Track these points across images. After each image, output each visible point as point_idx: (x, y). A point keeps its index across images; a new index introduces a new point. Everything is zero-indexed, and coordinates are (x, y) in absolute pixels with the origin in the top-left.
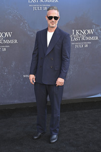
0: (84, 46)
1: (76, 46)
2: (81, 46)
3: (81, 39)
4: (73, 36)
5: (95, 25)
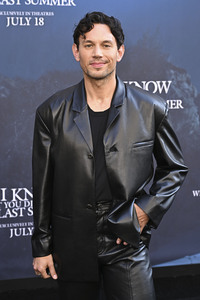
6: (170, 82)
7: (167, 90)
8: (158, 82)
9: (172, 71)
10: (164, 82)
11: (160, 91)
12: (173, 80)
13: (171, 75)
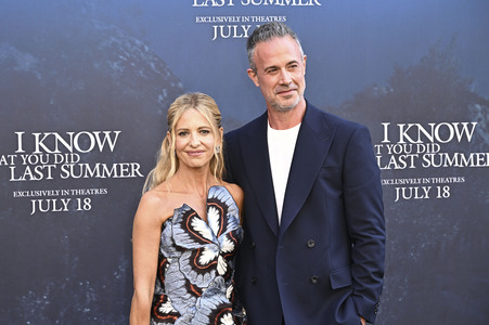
0: (433, 193)
1: (400, 194)
2: (421, 192)
3: (419, 161)
4: (384, 150)
5: (482, 102)
6: (474, 124)
7: (469, 138)
8: (456, 125)
9: (478, 107)
10: (465, 124)
11: (459, 138)
12: (479, 121)
13: (476, 112)
